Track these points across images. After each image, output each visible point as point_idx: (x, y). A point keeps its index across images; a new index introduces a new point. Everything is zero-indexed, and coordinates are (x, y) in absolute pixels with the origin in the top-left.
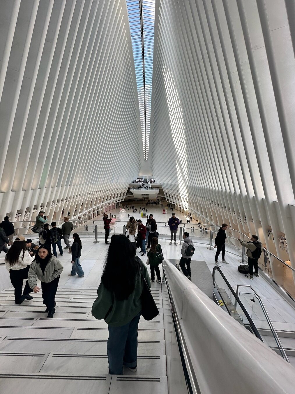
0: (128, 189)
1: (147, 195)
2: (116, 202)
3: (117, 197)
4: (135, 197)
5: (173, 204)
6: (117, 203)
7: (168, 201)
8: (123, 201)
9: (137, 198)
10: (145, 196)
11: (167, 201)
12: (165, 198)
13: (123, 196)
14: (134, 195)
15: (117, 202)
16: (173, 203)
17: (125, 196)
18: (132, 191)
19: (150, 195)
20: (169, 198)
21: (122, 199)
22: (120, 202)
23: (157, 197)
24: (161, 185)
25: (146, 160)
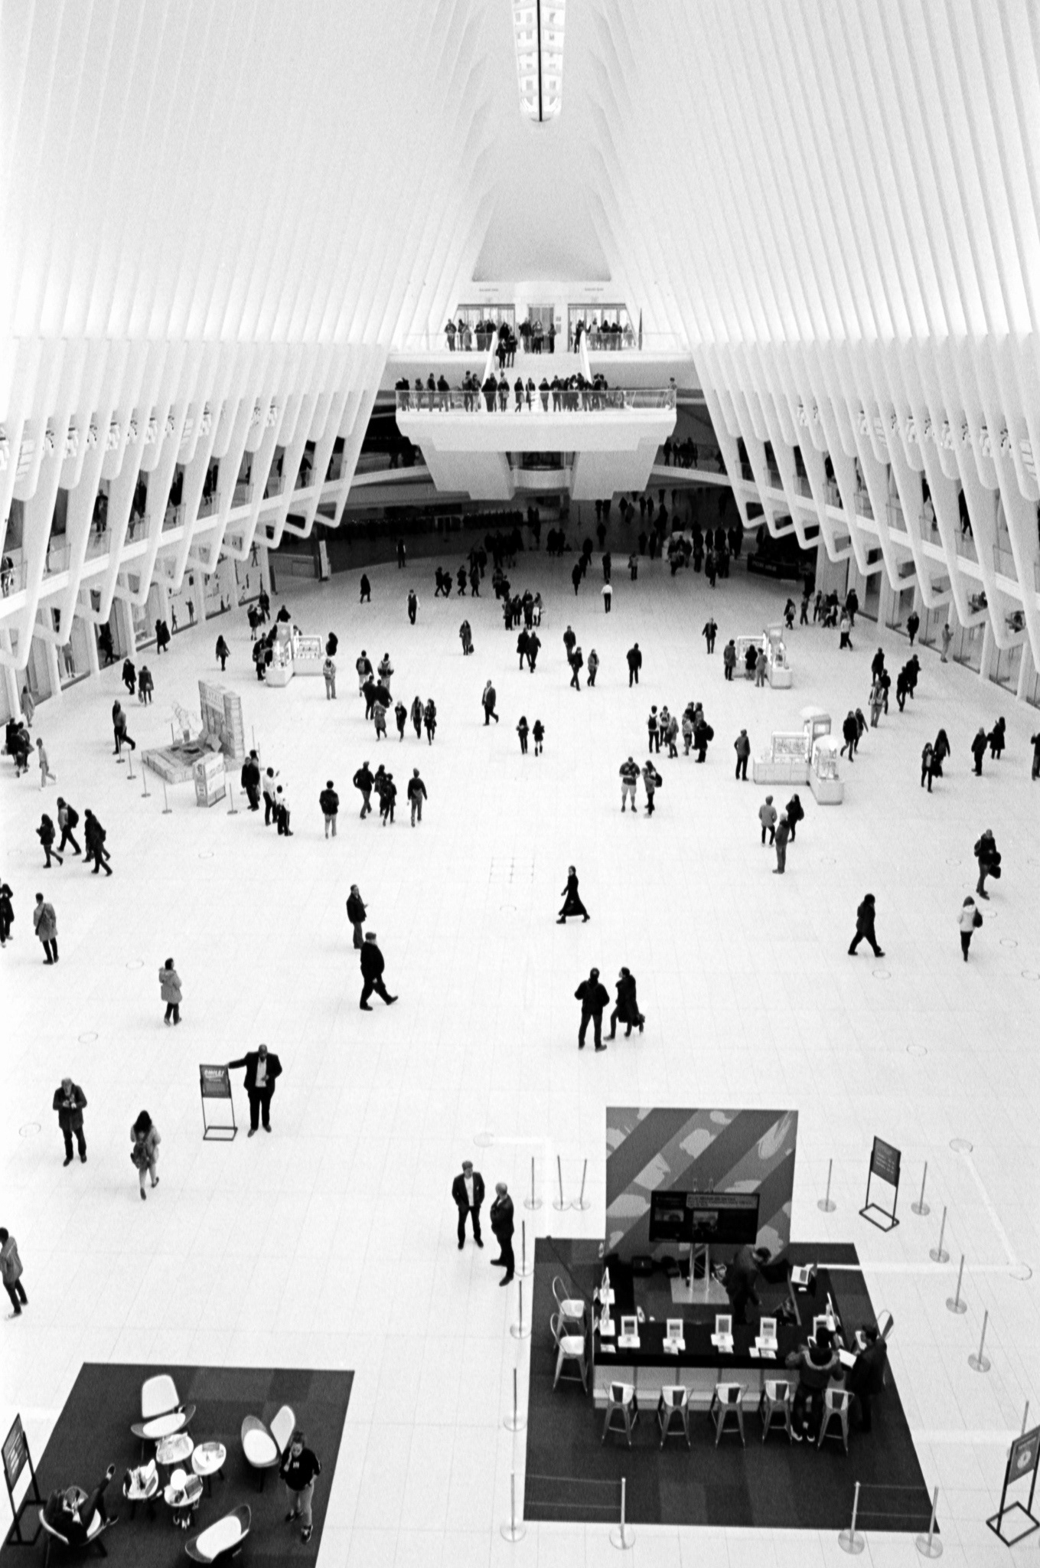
0: (377, 410)
1: (552, 460)
4: (447, 481)
5: (804, 544)
6: (275, 543)
7: (756, 522)
8: (335, 523)
9: (467, 495)
10: (542, 480)
11: (747, 524)
12: (727, 491)
13: (333, 474)
14: (433, 466)
15: (278, 535)
16: (802, 536)
17: (349, 478)
18: (410, 422)
19: (580, 462)
21: (327, 510)
22: (305, 533)
23: (654, 481)
24: (690, 367)
25: (541, 117)
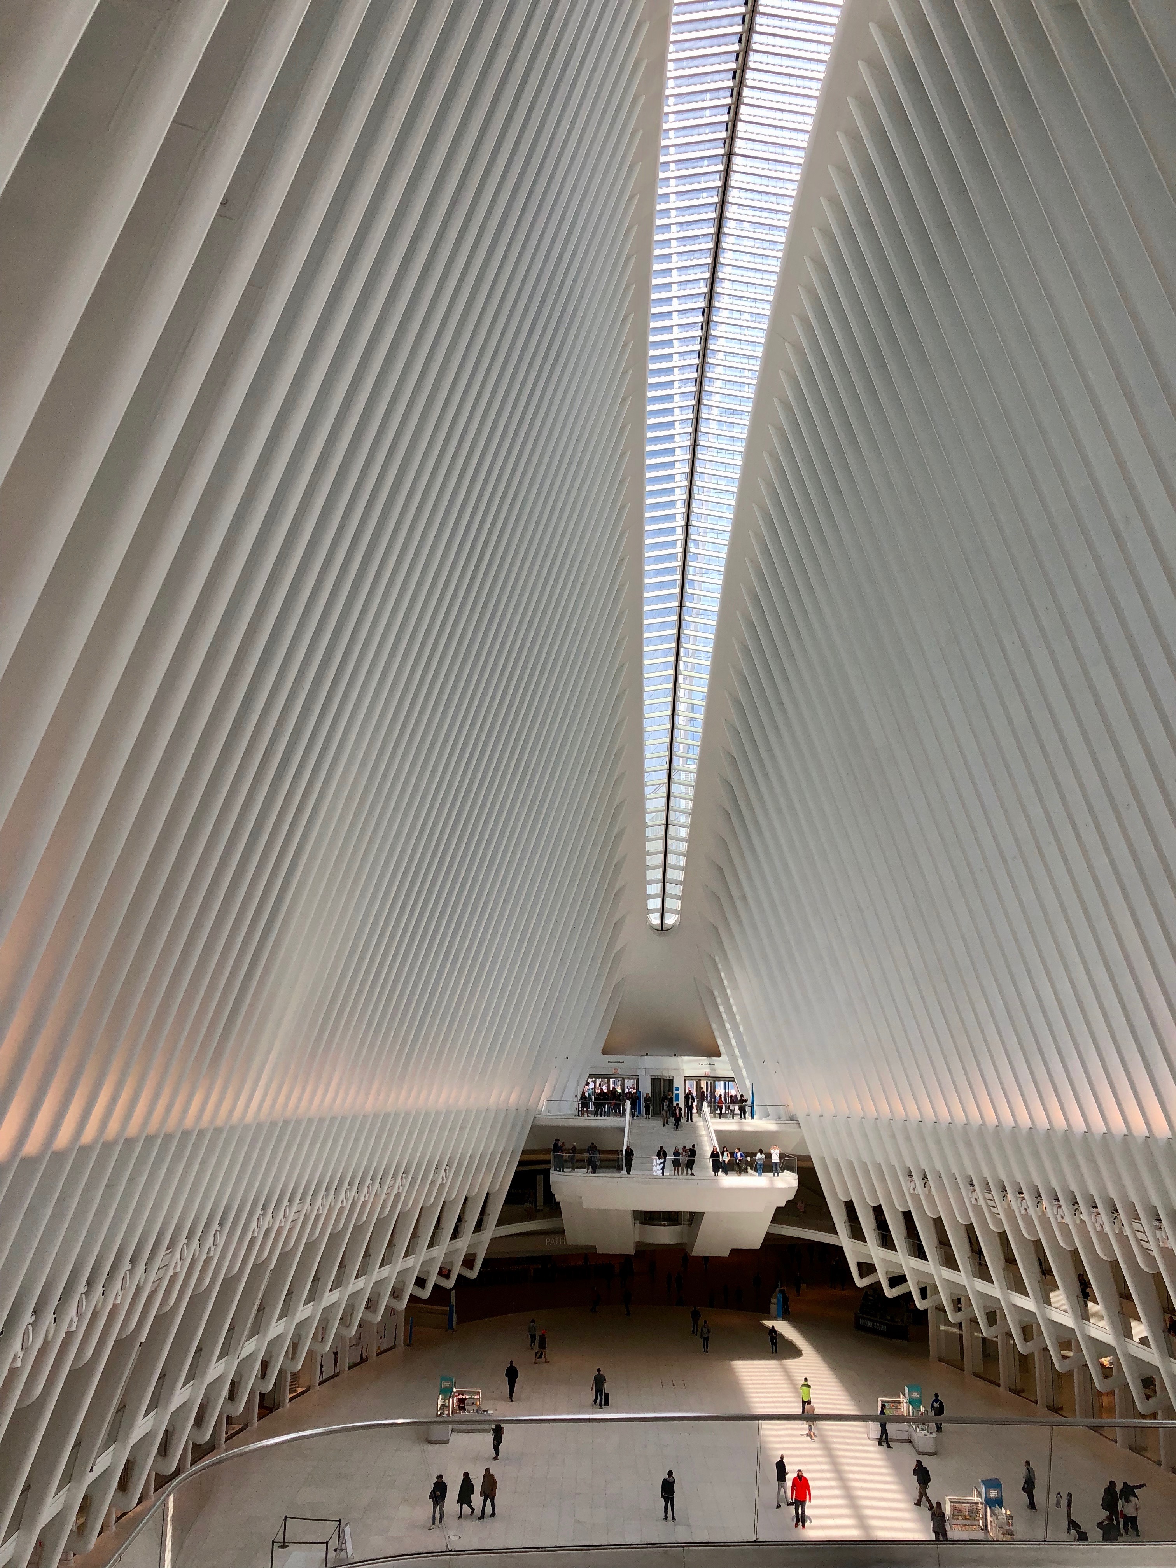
1: (670, 1218)
5: (920, 1304)
6: (424, 1295)
7: (868, 1280)
8: (473, 1274)
10: (665, 1235)
11: (860, 1283)
12: (839, 1251)
15: (430, 1286)
16: (916, 1296)
17: (490, 1231)
18: (560, 1181)
19: (703, 1221)
20: (877, 1255)
22: (449, 1284)
25: (662, 928)
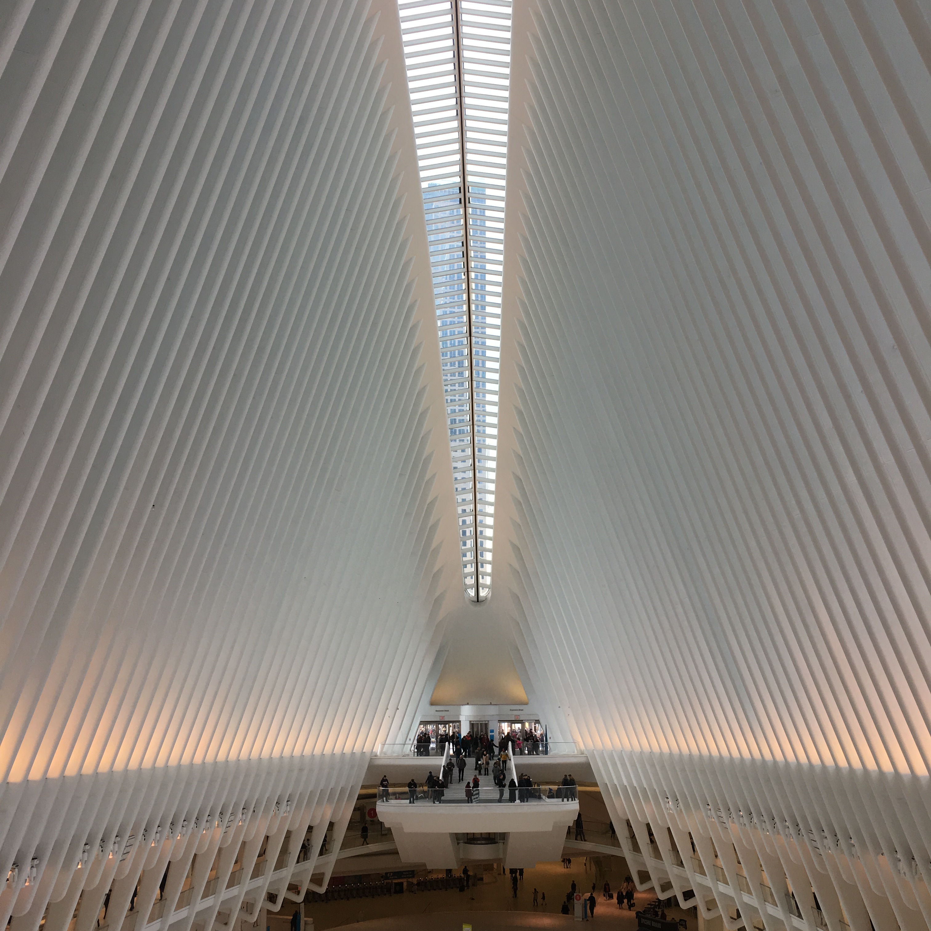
2: (272, 898)
3: (280, 864)
5: (685, 905)
6: (277, 908)
7: (646, 886)
8: (322, 890)
10: (481, 852)
11: (640, 887)
14: (399, 842)
15: (280, 901)
16: (680, 898)
17: (336, 854)
18: (387, 811)
20: (650, 864)
24: (588, 766)
25: (478, 600)
